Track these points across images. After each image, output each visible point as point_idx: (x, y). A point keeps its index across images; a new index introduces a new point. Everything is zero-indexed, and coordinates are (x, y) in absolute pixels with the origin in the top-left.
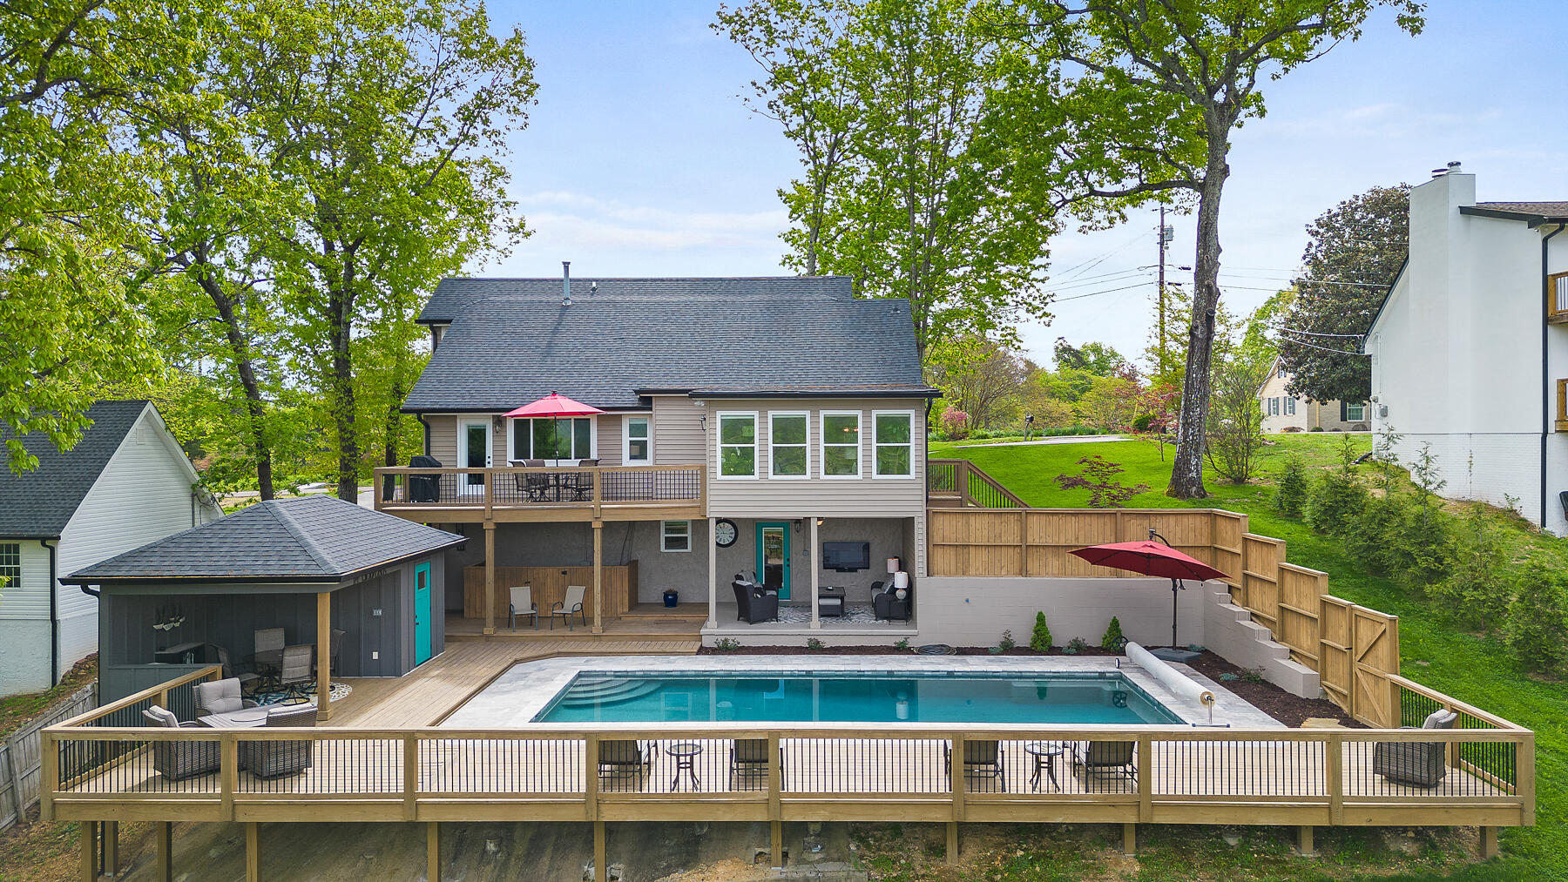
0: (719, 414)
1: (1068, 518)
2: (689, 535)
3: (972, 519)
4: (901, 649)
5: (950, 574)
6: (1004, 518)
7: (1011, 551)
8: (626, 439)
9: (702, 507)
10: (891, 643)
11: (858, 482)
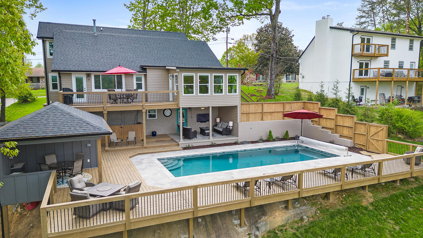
0: (183, 74)
1: (273, 104)
2: (156, 113)
3: (250, 105)
4: (236, 143)
5: (245, 121)
6: (258, 105)
7: (260, 114)
8: (135, 82)
9: (178, 104)
10: (233, 142)
11: (223, 96)
